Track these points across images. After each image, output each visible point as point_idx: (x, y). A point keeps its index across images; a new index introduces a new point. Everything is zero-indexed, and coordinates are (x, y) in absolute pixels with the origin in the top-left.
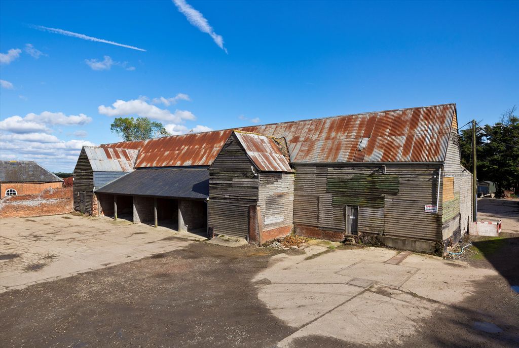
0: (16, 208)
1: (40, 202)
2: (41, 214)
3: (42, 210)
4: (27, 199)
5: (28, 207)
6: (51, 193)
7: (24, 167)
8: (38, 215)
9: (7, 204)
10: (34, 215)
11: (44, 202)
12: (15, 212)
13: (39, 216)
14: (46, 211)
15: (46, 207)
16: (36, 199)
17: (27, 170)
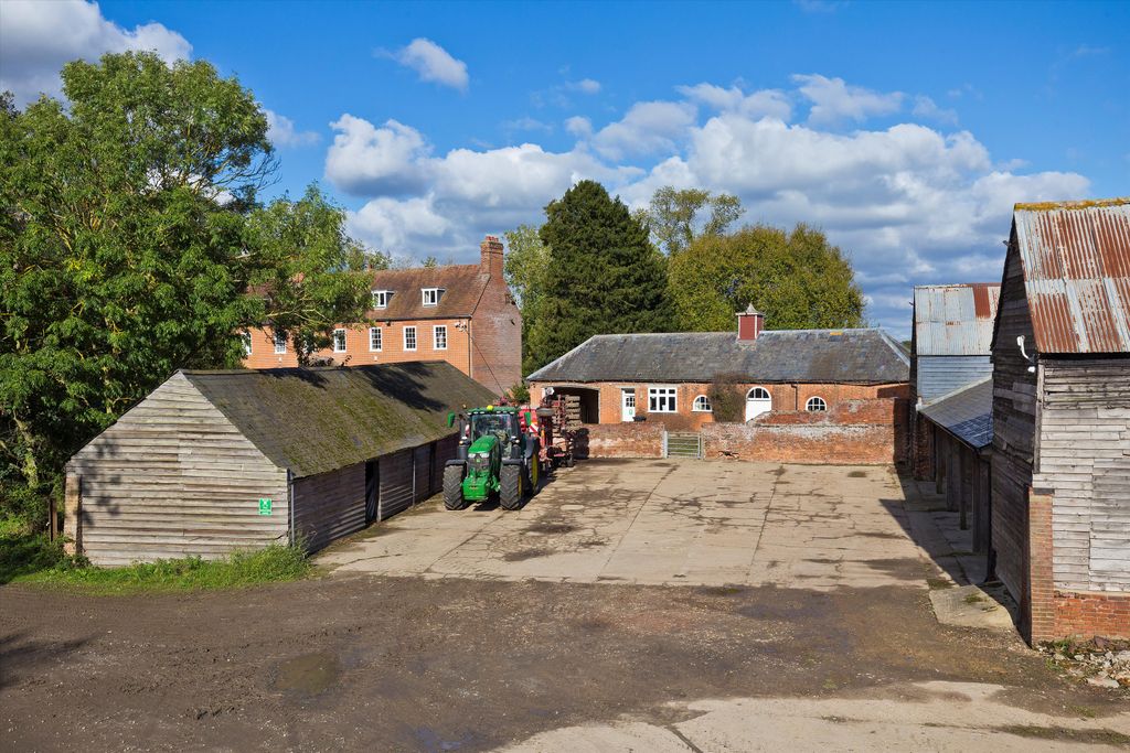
0: (778, 441)
1: (827, 430)
2: (830, 461)
3: (831, 449)
4: (801, 422)
5: (801, 441)
6: (854, 409)
7: (853, 346)
8: (822, 462)
9: (760, 430)
10: (815, 462)
11: (836, 430)
12: (776, 450)
13: (826, 464)
14: (839, 454)
15: (839, 443)
16: (820, 423)
17: (855, 353)
